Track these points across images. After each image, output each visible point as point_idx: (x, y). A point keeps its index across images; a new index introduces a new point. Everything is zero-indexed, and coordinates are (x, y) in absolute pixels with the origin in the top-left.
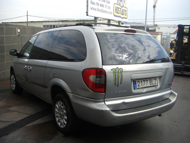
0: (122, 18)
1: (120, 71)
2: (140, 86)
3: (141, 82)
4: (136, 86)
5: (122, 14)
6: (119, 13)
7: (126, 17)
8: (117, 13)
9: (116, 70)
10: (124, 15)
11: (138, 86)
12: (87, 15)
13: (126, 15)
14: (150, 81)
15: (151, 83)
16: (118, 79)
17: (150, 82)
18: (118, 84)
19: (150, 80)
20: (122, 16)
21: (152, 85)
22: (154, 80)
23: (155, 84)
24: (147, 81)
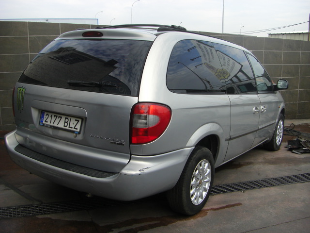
1: (22, 92)
2: (47, 122)
3: (51, 116)
4: (43, 119)
9: (20, 89)
14: (67, 120)
15: (66, 124)
16: (20, 102)
17: (65, 122)
18: (20, 108)
19: (66, 118)
21: (67, 128)
22: (76, 120)
23: (74, 128)
24: (60, 118)
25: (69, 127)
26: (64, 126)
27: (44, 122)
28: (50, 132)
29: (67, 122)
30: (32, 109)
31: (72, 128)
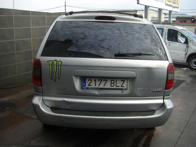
0: (174, 7)
1: (58, 64)
2: (91, 85)
3: (95, 81)
4: (85, 84)
5: (174, 3)
6: (171, 2)
7: (177, 6)
8: (169, 1)
9: (53, 62)
10: (175, 4)
11: (89, 85)
12: (138, 3)
13: (178, 4)
14: (113, 82)
15: (113, 85)
16: (54, 73)
17: (111, 83)
18: (55, 78)
19: (111, 81)
20: (174, 5)
21: (115, 87)
22: (121, 81)
23: (121, 86)
24: (105, 81)
25: (116, 86)
26: (111, 86)
27: (87, 86)
28: (96, 92)
29: (113, 83)
30: (74, 77)
31: (119, 87)
